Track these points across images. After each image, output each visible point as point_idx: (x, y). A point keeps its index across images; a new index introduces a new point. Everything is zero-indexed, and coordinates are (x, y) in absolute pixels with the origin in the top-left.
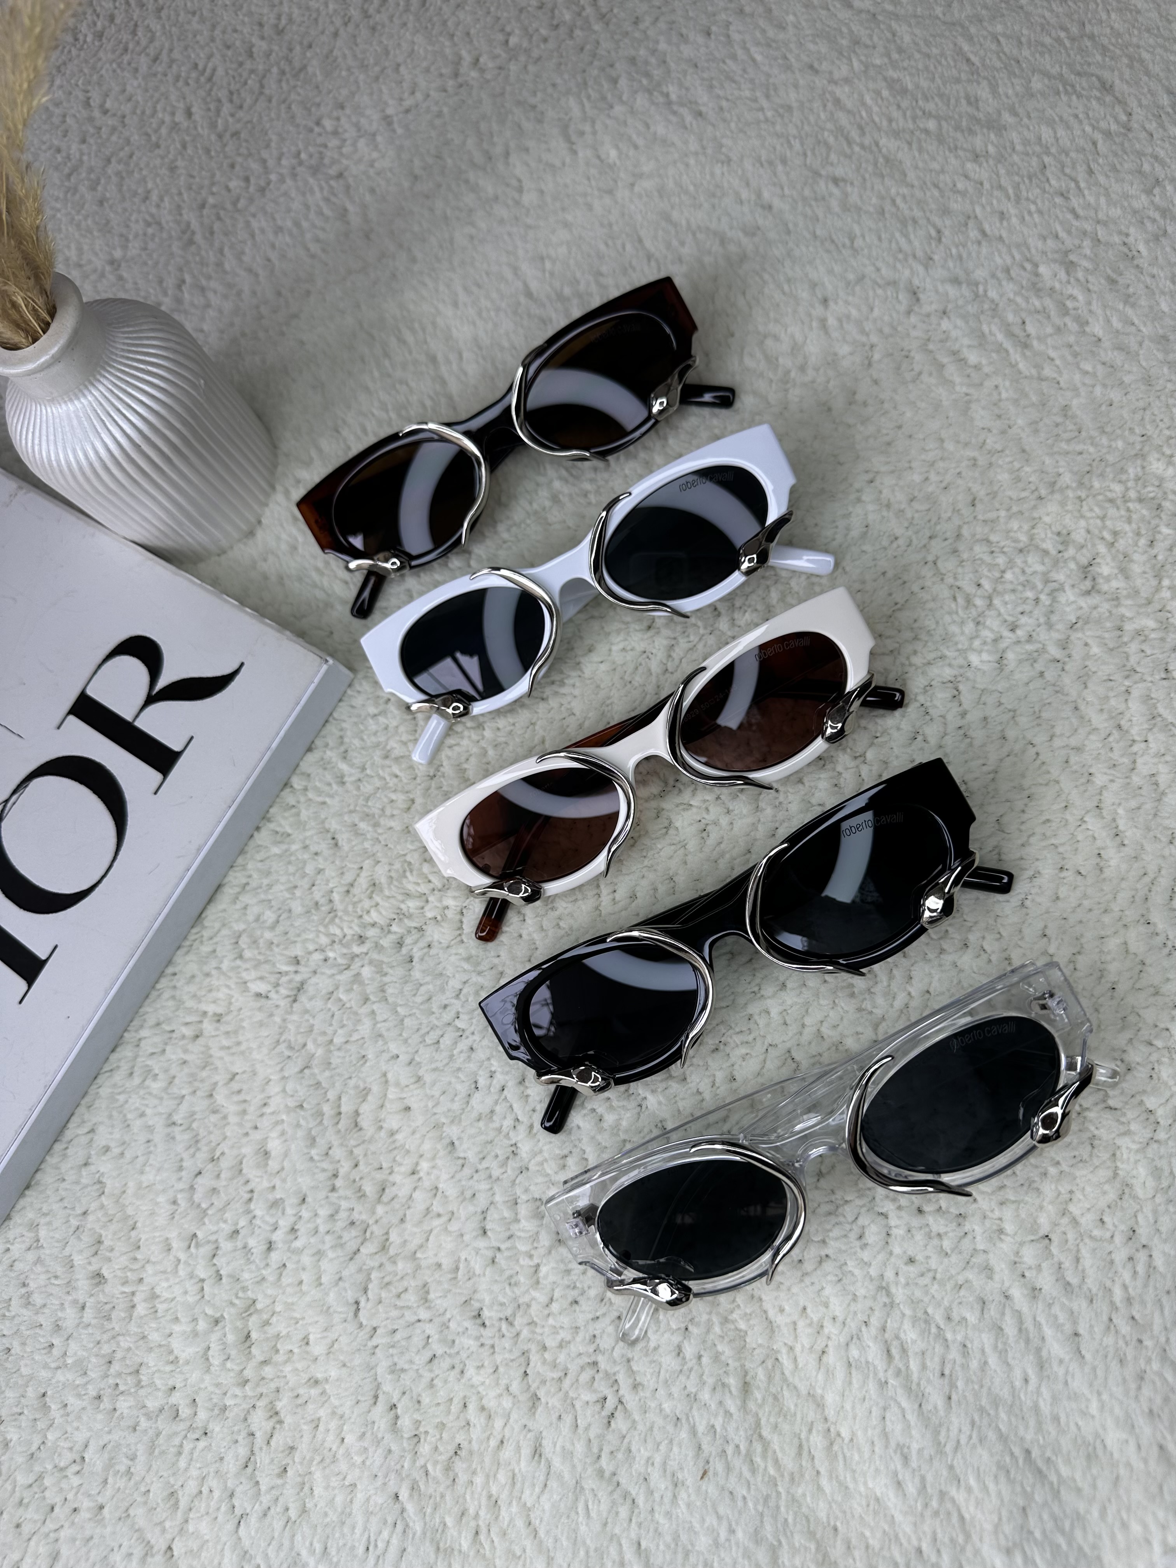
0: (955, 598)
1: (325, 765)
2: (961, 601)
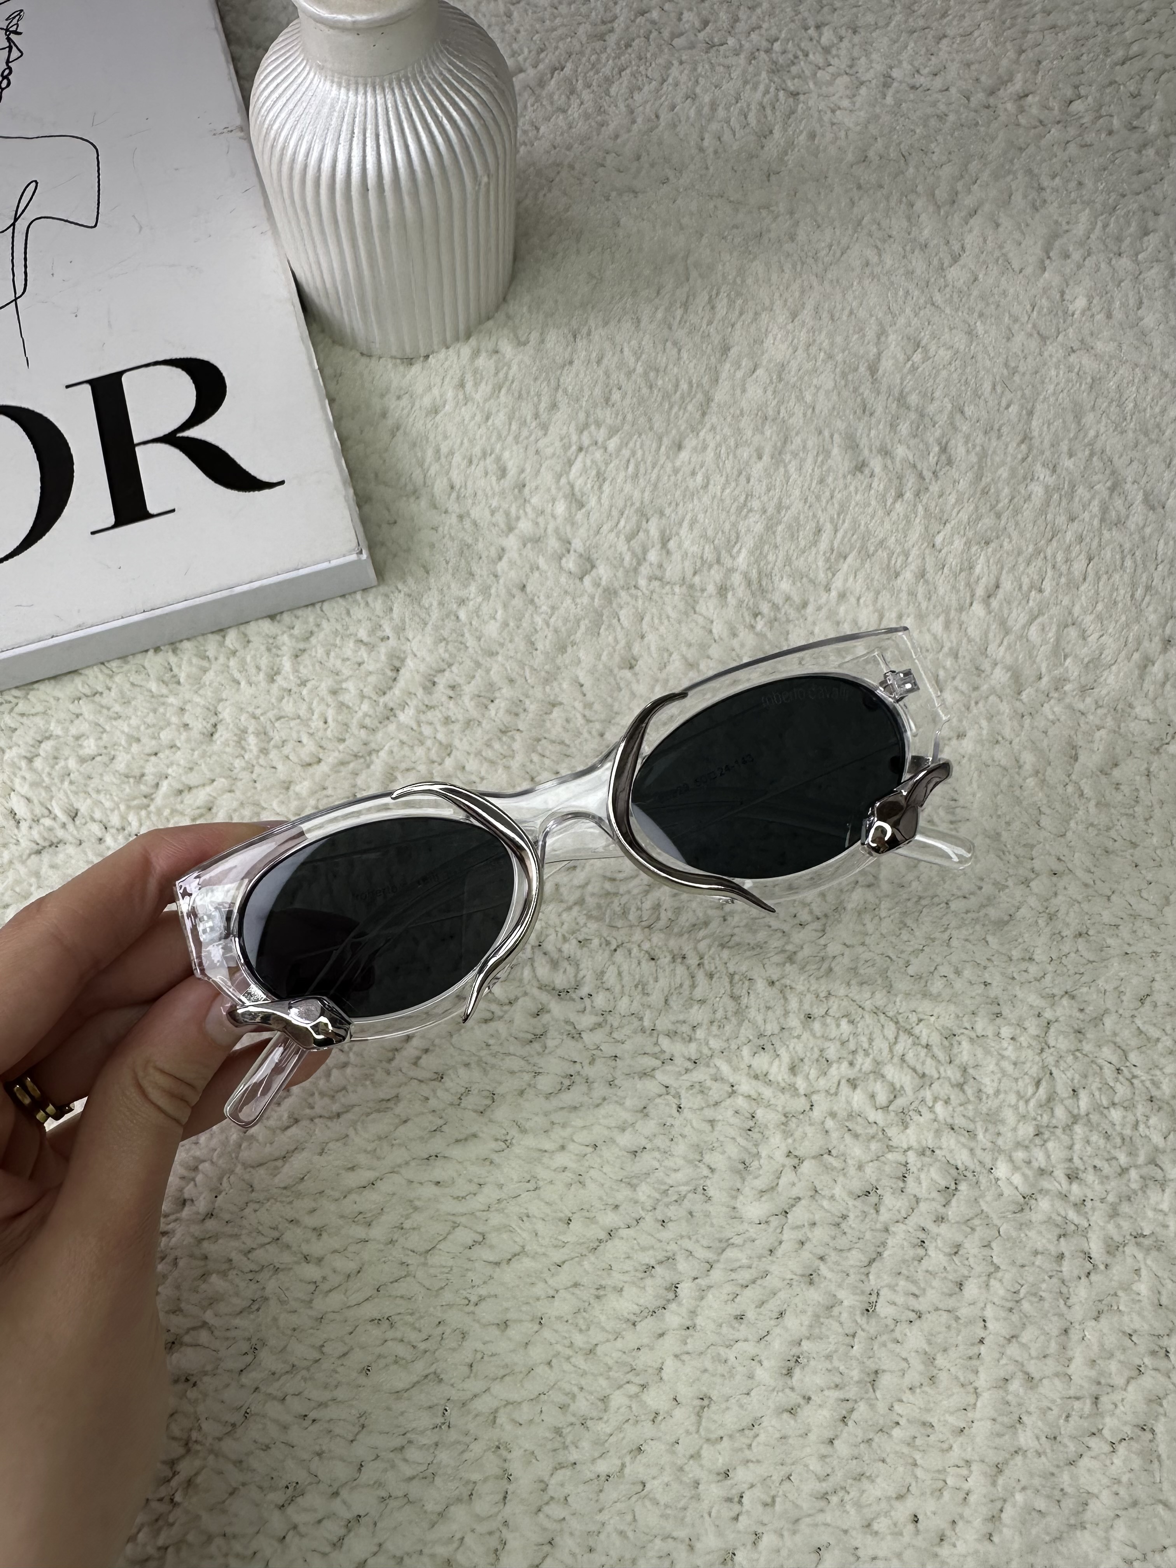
0: (1038, 1084)
1: (272, 647)
2: (1042, 1092)
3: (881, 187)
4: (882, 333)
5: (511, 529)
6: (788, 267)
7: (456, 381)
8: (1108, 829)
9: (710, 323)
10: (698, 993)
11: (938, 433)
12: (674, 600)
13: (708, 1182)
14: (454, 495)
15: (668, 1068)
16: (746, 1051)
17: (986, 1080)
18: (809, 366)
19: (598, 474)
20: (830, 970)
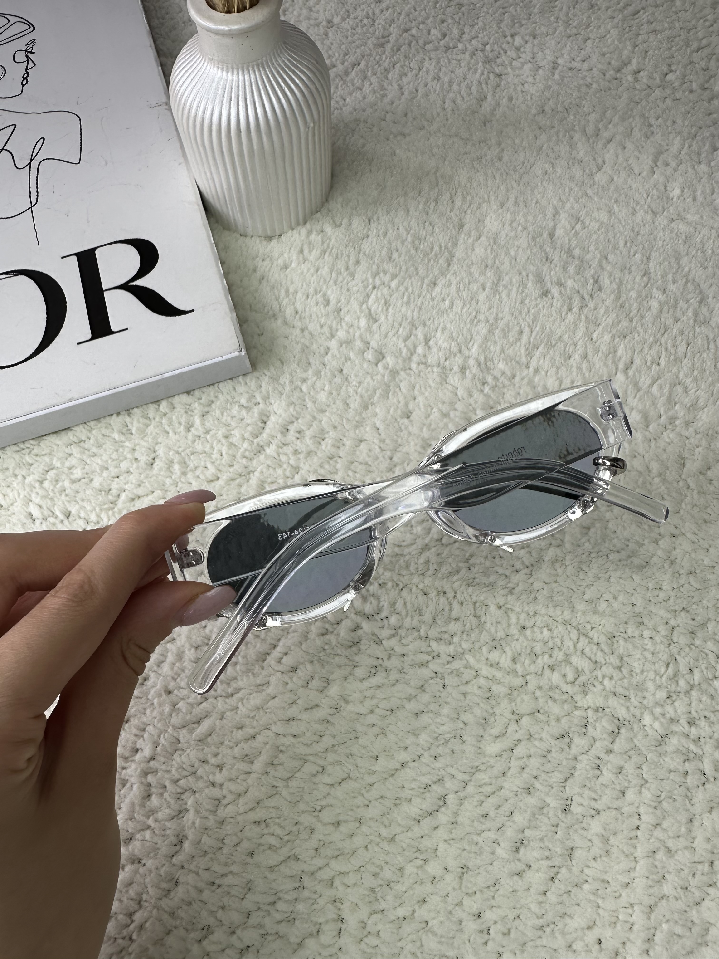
0: (668, 665)
1: (188, 411)
2: (670, 671)
3: (553, 127)
4: (556, 213)
5: (333, 336)
6: (498, 176)
7: (298, 249)
8: (706, 507)
9: (451, 211)
10: (454, 614)
11: (592, 272)
12: (433, 376)
13: (463, 731)
14: (298, 316)
15: (437, 660)
16: (485, 649)
17: (636, 664)
18: (513, 234)
19: (386, 302)
20: (536, 598)
